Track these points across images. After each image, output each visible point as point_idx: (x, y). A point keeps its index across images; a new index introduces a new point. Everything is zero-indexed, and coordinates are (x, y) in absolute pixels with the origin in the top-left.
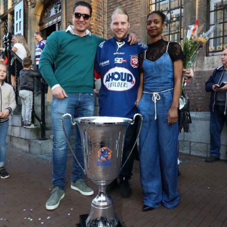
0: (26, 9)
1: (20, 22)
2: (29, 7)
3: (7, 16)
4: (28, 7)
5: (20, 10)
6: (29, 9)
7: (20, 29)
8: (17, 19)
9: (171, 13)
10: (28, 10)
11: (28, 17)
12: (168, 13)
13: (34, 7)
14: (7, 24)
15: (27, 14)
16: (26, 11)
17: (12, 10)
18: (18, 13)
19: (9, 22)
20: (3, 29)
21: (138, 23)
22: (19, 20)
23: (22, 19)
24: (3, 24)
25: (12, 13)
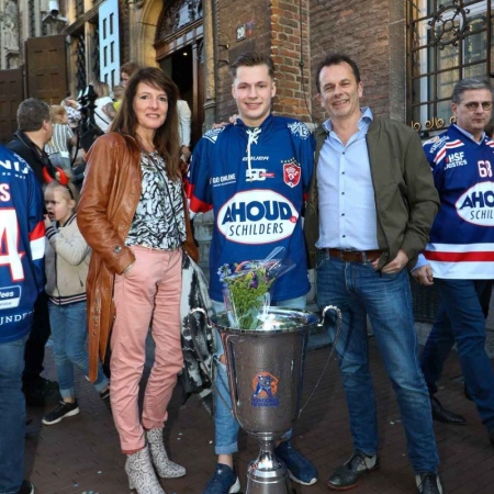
0: (123, 11)
1: (112, 43)
2: (131, 6)
3: (83, 28)
4: (128, 7)
5: (111, 15)
6: (131, 12)
7: (112, 61)
8: (105, 37)
9: (464, 14)
10: (127, 13)
11: (128, 29)
12: (457, 13)
13: (141, 7)
14: (83, 46)
15: (128, 23)
16: (125, 15)
17: (93, 14)
18: (108, 23)
19: (87, 40)
20: (76, 57)
21: (385, 38)
22: (110, 38)
23: (115, 37)
24: (75, 45)
25: (95, 21)
